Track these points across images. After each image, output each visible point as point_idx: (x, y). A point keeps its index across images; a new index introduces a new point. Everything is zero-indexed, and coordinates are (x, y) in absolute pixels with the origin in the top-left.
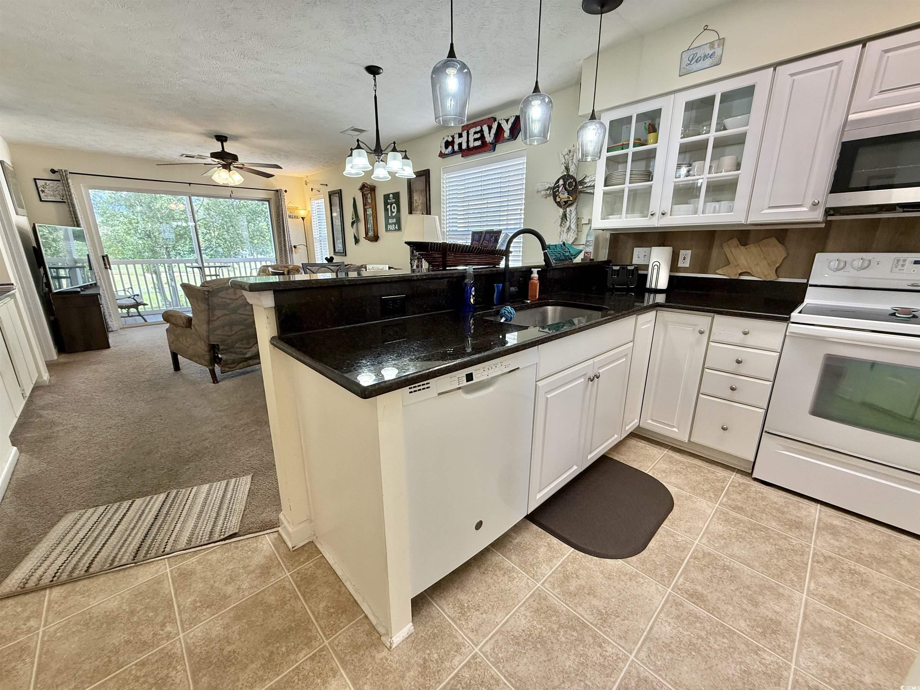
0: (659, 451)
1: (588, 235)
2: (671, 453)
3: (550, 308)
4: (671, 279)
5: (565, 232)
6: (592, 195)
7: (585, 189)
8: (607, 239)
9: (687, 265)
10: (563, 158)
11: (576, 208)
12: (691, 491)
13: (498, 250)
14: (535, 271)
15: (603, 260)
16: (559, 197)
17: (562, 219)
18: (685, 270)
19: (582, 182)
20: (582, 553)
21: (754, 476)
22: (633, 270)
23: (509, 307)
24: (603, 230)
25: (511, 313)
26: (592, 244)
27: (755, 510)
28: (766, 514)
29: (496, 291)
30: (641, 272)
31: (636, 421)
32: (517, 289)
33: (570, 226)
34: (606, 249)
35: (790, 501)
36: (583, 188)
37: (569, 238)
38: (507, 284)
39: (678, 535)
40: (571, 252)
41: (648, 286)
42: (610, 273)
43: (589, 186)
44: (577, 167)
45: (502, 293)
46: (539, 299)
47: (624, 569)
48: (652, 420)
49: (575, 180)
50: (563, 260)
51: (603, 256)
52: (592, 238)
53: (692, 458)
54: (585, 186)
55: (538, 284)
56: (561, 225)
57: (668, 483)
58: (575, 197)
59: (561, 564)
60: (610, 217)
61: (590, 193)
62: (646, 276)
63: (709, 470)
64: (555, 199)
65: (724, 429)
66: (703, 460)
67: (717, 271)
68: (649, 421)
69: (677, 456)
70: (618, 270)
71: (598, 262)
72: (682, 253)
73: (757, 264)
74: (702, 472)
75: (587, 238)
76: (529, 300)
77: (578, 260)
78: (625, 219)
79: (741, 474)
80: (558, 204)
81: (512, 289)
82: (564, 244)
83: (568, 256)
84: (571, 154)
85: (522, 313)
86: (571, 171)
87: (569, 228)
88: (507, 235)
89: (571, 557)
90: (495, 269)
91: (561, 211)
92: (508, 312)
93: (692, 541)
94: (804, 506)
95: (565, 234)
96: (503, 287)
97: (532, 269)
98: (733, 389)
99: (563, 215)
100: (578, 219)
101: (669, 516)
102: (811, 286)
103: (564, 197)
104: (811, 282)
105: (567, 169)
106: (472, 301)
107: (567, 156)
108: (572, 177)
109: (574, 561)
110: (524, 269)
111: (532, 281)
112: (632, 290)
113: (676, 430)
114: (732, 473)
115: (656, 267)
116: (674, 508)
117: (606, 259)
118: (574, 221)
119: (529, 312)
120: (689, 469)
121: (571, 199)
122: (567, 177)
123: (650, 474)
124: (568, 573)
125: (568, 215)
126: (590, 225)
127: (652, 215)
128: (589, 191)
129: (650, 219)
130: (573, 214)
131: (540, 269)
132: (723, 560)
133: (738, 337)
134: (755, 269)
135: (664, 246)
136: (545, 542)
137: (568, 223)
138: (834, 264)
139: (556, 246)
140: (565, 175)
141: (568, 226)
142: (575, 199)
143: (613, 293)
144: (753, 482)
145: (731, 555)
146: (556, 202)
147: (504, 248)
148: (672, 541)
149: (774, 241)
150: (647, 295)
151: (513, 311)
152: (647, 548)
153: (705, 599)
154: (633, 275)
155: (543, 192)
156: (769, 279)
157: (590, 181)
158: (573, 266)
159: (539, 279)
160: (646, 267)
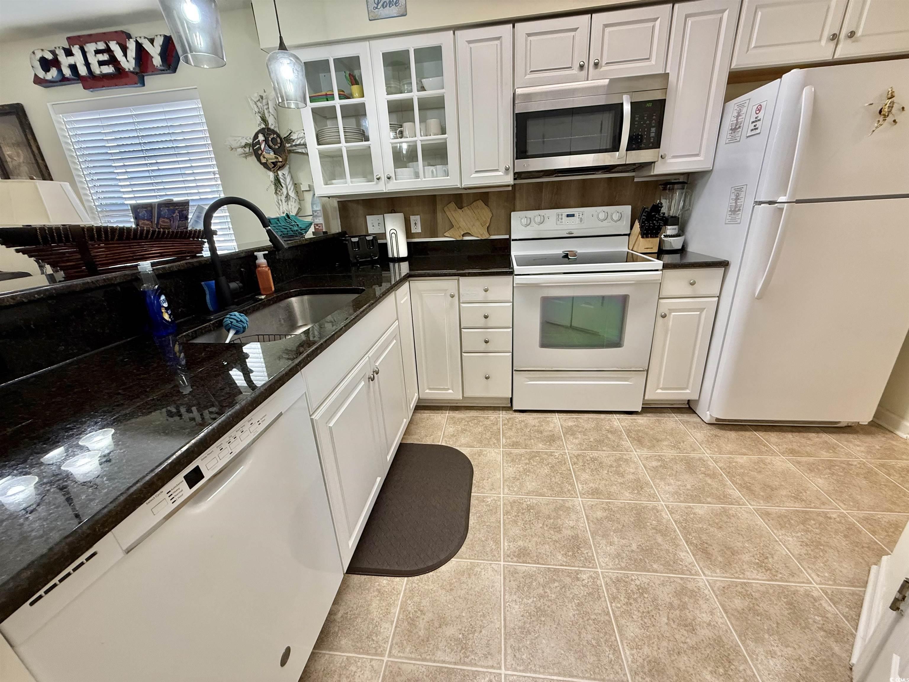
0: (442, 415)
1: (312, 204)
2: (453, 414)
3: (294, 300)
4: (410, 245)
5: (283, 201)
6: (306, 157)
7: (294, 148)
8: (335, 208)
9: (419, 230)
10: (255, 106)
11: (290, 172)
12: (480, 445)
13: (191, 231)
14: (260, 255)
15: (337, 231)
16: (264, 157)
17: (275, 184)
18: (418, 235)
19: (288, 139)
20: (416, 577)
21: (515, 408)
22: (372, 240)
23: (236, 313)
24: (329, 197)
25: (241, 321)
26: (320, 213)
27: (525, 440)
28: (533, 439)
29: (207, 292)
30: (380, 241)
31: (416, 395)
32: (241, 284)
33: (288, 194)
34: (337, 218)
35: (541, 420)
36: (291, 146)
37: (292, 209)
38: (223, 279)
39: (487, 497)
40: (300, 226)
41: (390, 256)
42: (350, 247)
43: (299, 145)
44: (277, 119)
45: (218, 293)
46: (276, 291)
47: (460, 568)
48: (430, 389)
49: (279, 136)
50: (292, 236)
51: (336, 228)
52: (318, 208)
53: (468, 411)
54: (294, 144)
55: (270, 271)
56: (276, 193)
57: (460, 446)
58: (285, 157)
59: (401, 608)
60: (334, 181)
61: (302, 153)
62: (385, 245)
63: (484, 417)
64: (259, 160)
65: (487, 378)
66: (476, 410)
67: (445, 234)
68: (427, 391)
69: (457, 415)
70: (358, 242)
71: (333, 234)
72: (412, 218)
73: (474, 225)
74: (480, 421)
75: (312, 207)
76: (261, 294)
77: (309, 235)
78: (351, 184)
79: (505, 410)
80: (265, 165)
81: (233, 285)
82: (288, 216)
83: (297, 231)
84: (264, 101)
85: (257, 315)
86: (270, 124)
87: (288, 197)
88: (200, 208)
89: (407, 591)
90: (195, 260)
91: (271, 175)
92: (237, 321)
93: (498, 497)
94: (550, 419)
95: (284, 204)
96: (217, 284)
97: (255, 253)
98: (486, 342)
99: (275, 180)
100: (296, 185)
101: (474, 482)
102: (513, 240)
103: (271, 157)
104: (513, 237)
105: (264, 120)
106: (166, 317)
107: (259, 104)
108: (274, 132)
109: (411, 592)
110: (243, 255)
111: (259, 269)
112: (376, 262)
113: (451, 391)
114: (498, 412)
115: (393, 235)
116: (474, 469)
117: (340, 231)
118: (291, 187)
119: (266, 311)
120: (470, 423)
121: (280, 160)
122: (266, 131)
123: (444, 444)
124: (411, 616)
125: (281, 180)
126: (311, 192)
127: (378, 179)
128: (300, 151)
129: (377, 183)
130: (288, 179)
131: (267, 252)
132: (525, 501)
133: (481, 295)
134: (473, 231)
135: (395, 213)
136: (374, 591)
137: (284, 190)
138: (524, 221)
139: (278, 219)
140: (263, 129)
141: (285, 193)
142: (286, 160)
143: (358, 268)
144: (514, 414)
145: (528, 493)
146: (261, 163)
147: (200, 227)
148: (485, 507)
149: (480, 203)
150: (391, 265)
151: (243, 318)
152: (469, 528)
153: (528, 551)
154: (373, 246)
155: (240, 150)
156: (484, 238)
157: (298, 139)
158: (307, 242)
159: (269, 265)
160: (384, 236)
